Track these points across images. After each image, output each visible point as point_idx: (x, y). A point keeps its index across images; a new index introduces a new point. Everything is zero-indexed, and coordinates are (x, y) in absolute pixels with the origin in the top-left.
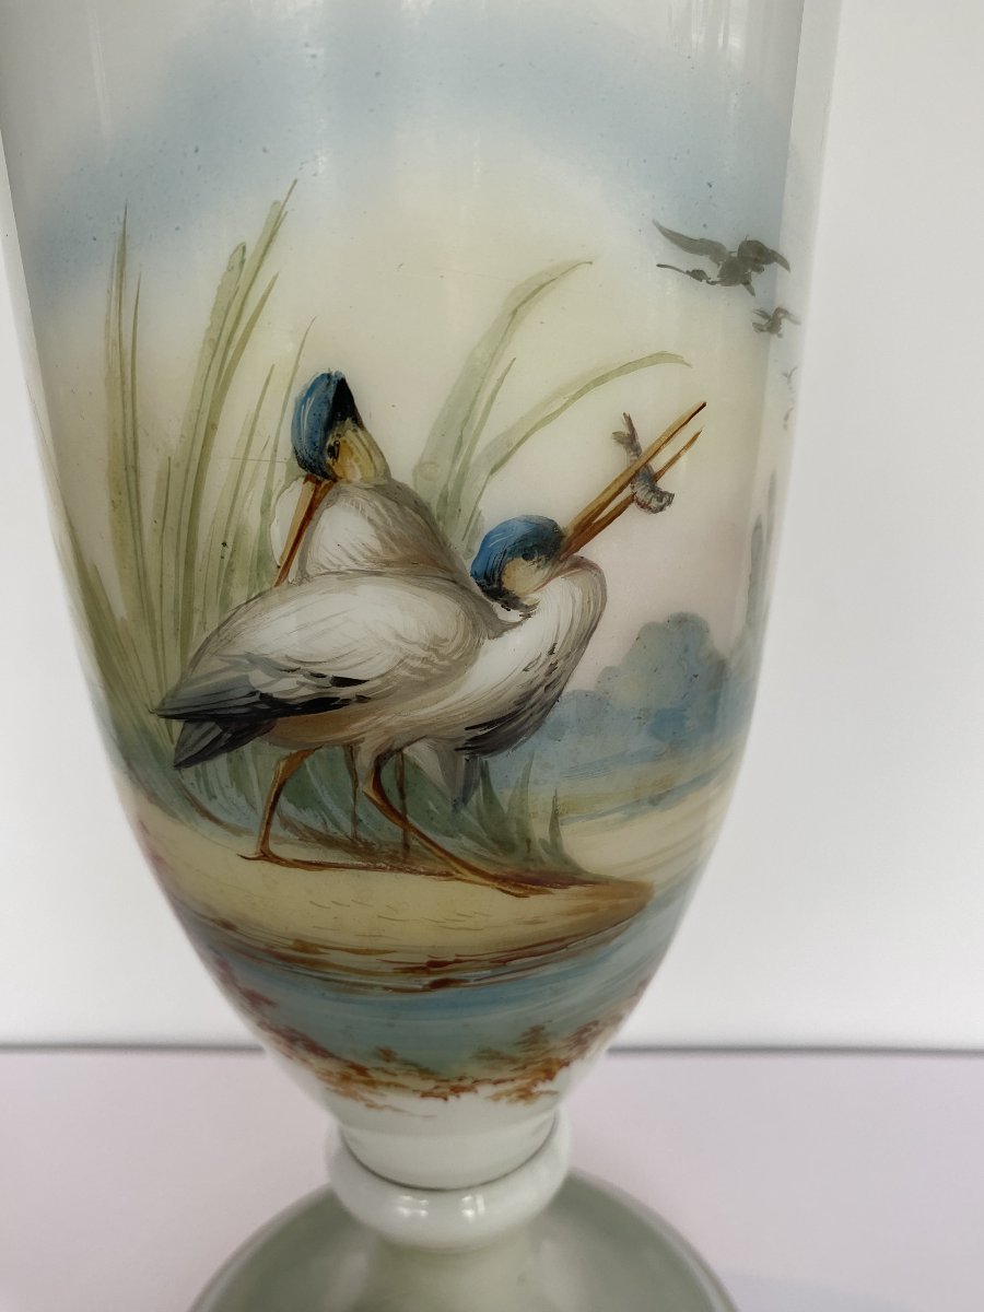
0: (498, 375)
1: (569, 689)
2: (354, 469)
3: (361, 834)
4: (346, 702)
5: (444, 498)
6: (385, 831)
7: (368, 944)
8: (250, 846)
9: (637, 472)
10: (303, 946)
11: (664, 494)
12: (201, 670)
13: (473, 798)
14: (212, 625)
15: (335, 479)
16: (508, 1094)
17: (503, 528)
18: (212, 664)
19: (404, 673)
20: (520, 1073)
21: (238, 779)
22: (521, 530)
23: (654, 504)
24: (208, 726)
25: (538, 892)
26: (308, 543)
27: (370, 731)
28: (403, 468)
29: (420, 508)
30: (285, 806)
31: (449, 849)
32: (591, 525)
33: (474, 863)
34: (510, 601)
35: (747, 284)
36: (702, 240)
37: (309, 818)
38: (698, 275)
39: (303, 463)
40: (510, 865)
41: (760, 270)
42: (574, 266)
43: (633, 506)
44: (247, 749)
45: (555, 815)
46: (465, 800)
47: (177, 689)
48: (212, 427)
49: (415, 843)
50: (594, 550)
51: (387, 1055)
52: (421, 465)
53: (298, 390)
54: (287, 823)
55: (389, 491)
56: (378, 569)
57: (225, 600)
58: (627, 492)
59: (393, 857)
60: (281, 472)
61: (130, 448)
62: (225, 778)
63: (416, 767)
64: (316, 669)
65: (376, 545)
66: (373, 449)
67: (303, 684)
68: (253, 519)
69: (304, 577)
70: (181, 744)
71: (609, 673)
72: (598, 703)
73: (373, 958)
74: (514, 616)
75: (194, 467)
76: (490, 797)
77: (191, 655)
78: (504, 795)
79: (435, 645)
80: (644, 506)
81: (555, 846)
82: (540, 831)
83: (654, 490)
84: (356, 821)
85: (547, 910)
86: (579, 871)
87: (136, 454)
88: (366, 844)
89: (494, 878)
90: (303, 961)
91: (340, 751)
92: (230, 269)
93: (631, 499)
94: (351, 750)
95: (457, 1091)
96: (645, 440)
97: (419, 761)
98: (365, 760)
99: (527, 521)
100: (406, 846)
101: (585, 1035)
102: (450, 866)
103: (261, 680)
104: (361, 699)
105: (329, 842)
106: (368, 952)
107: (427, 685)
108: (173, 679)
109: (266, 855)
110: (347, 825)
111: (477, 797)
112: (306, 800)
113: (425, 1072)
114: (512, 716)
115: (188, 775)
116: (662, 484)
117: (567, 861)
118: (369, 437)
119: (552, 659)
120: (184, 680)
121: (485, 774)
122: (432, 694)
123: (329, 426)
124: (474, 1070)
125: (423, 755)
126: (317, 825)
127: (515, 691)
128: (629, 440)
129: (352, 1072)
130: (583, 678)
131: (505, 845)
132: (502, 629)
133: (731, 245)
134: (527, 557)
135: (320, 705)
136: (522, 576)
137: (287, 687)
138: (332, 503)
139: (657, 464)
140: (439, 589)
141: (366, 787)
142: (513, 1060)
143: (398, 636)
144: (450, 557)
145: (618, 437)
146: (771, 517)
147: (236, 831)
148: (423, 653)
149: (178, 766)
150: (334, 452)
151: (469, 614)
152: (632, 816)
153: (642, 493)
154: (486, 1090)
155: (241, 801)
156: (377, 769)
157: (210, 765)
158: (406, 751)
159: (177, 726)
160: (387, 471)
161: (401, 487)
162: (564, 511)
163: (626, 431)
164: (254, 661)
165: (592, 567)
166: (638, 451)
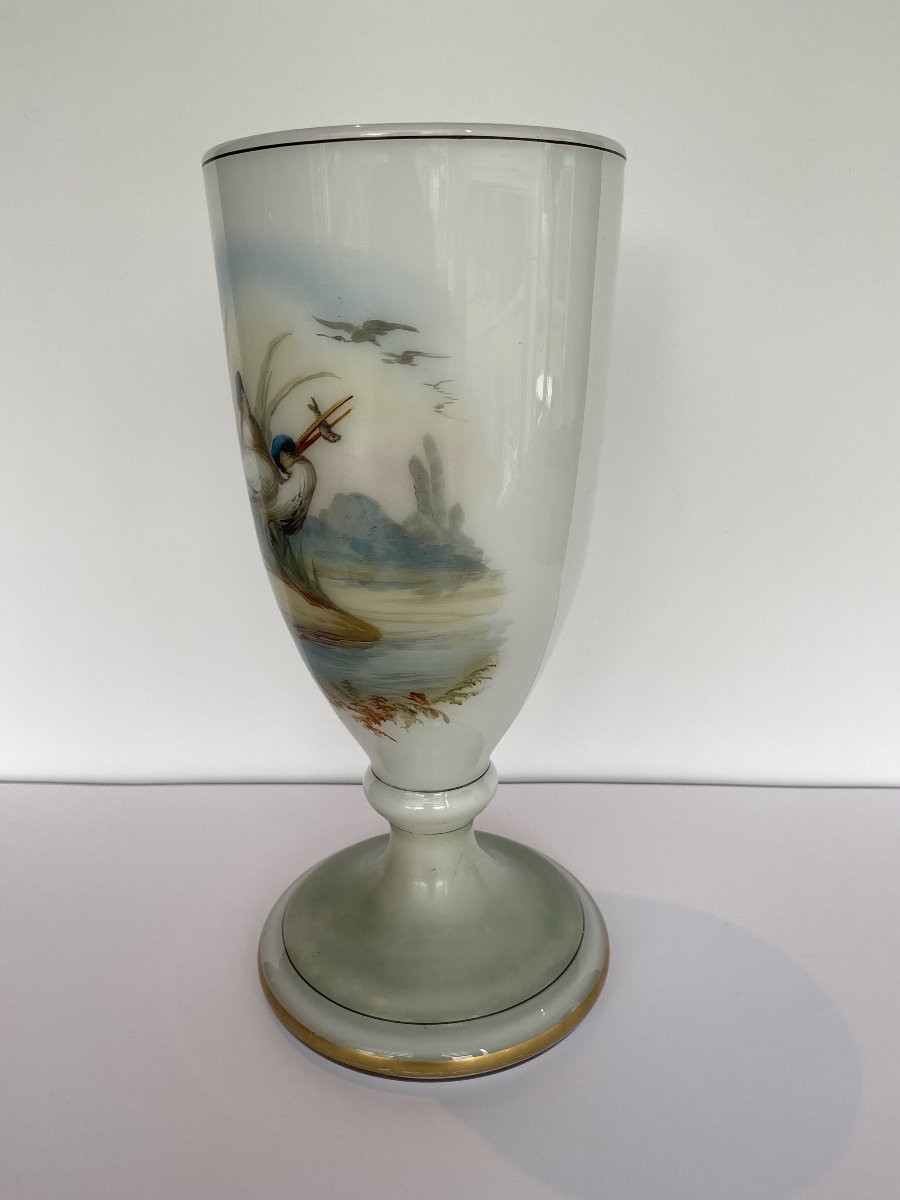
0: (268, 377)
9: (320, 424)
11: (334, 435)
17: (277, 438)
22: (283, 440)
23: (331, 438)
31: (286, 572)
32: (306, 442)
34: (284, 470)
35: (373, 341)
36: (338, 323)
38: (338, 338)
41: (381, 334)
42: (286, 335)
43: (321, 438)
45: (315, 571)
50: (308, 453)
52: (256, 409)
58: (317, 431)
65: (252, 438)
71: (325, 512)
74: (285, 476)
79: (268, 482)
80: (326, 439)
81: (318, 586)
82: (311, 576)
83: (329, 432)
86: (332, 602)
89: (302, 592)
93: (319, 435)
99: (284, 437)
111: (289, 553)
114: (293, 520)
116: (333, 429)
117: (325, 595)
118: (246, 396)
119: (301, 499)
121: (289, 543)
127: (292, 509)
128: (315, 408)
132: (283, 480)
134: (286, 452)
136: (286, 459)
139: (330, 421)
140: (265, 460)
144: (266, 446)
145: (310, 406)
151: (273, 471)
152: (349, 585)
153: (324, 433)
160: (250, 410)
162: (296, 434)
163: (314, 404)
165: (308, 461)
166: (319, 413)
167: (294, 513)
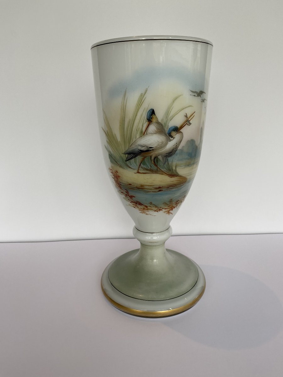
0: (172, 108)
1: (178, 149)
2: (154, 120)
3: (152, 169)
4: (151, 150)
5: (165, 123)
6: (154, 168)
7: (151, 185)
8: (136, 171)
9: (187, 120)
10: (142, 186)
11: (190, 123)
12: (131, 147)
13: (166, 164)
14: (134, 141)
15: (151, 122)
16: (166, 211)
17: (171, 127)
18: (133, 146)
19: (158, 146)
20: (168, 207)
21: (135, 162)
22: (174, 128)
24: (132, 155)
25: (173, 177)
26: (148, 130)
27: (153, 154)
28: (160, 120)
29: (162, 125)
30: (142, 165)
31: (163, 170)
32: (182, 127)
33: (166, 172)
34: (172, 137)
35: (200, 96)
36: (195, 91)
37: (145, 167)
38: (194, 96)
39: (148, 120)
40: (170, 173)
41: (202, 94)
42: (180, 96)
44: (137, 157)
45: (176, 166)
46: (165, 163)
47: (127, 150)
48: (136, 115)
49: (158, 169)
51: (151, 203)
52: (162, 120)
53: (148, 111)
54: (142, 167)
55: (158, 123)
56: (156, 133)
57: (136, 138)
58: (186, 123)
59: (155, 172)
60: (145, 121)
61: (124, 118)
62: (133, 162)
63: (159, 159)
64: (147, 146)
65: (156, 130)
66: (156, 118)
67: (145, 148)
68: (141, 127)
69: (147, 134)
70: (127, 158)
71: (183, 147)
72: (182, 151)
73: (151, 187)
74: (172, 139)
75: (133, 120)
76: (168, 163)
77: (130, 145)
78: (170, 163)
79: (162, 143)
80: (188, 125)
81: (176, 170)
82: (174, 168)
84: (151, 167)
85: (174, 180)
86: (179, 174)
87: (125, 119)
88: (152, 170)
89: (168, 175)
90: (141, 188)
91: (149, 157)
92: (140, 96)
93: (186, 124)
94: (151, 157)
95: (160, 210)
96: (188, 116)
97: (160, 158)
98: (153, 158)
99: (174, 126)
100: (157, 170)
101: (177, 202)
102: (162, 173)
103: (140, 148)
104: (153, 150)
105: (147, 170)
106: (151, 186)
107: (161, 148)
108: (127, 149)
109: (138, 172)
110: (150, 167)
111: (166, 163)
112: (144, 164)
113: (156, 206)
114: (172, 152)
115: (128, 162)
117: (177, 173)
118: (156, 116)
119: (177, 145)
120: (129, 148)
121: (168, 160)
122: (162, 149)
123: (151, 115)
124: (163, 206)
125: (160, 157)
126: (146, 167)
127: (172, 149)
128: (186, 116)
129: (145, 207)
130: (180, 147)
131: (170, 170)
132: (171, 140)
133: (198, 92)
134: (174, 131)
135: (147, 151)
136: (173, 134)
137: (143, 149)
138: (151, 124)
139: (189, 119)
140: (163, 135)
141: (153, 162)
142: (168, 205)
143: (158, 142)
144: (165, 131)
146: (203, 127)
147: (134, 169)
148: (161, 144)
149: (126, 161)
150: (152, 118)
151: (166, 138)
152: (185, 167)
153: (188, 123)
154: (164, 210)
155: (135, 165)
156: (154, 159)
157: (131, 160)
158: (158, 157)
159: (127, 155)
160: (158, 120)
161: (159, 122)
162: (178, 125)
163: (186, 115)
164: (139, 145)
165: (182, 132)
166: (187, 118)
167: (173, 149)
